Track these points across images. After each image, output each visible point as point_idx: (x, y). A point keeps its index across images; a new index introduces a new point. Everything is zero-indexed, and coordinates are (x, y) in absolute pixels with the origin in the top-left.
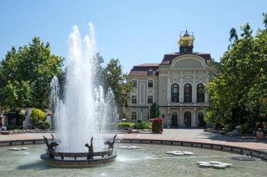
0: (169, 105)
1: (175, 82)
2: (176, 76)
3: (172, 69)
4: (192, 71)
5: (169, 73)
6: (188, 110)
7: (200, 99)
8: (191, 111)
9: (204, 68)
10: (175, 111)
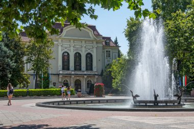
0: (61, 72)
1: (66, 50)
2: (66, 44)
3: (63, 37)
4: (81, 41)
5: (60, 41)
6: (78, 78)
7: (89, 67)
8: (81, 79)
9: (92, 39)
10: (66, 79)
